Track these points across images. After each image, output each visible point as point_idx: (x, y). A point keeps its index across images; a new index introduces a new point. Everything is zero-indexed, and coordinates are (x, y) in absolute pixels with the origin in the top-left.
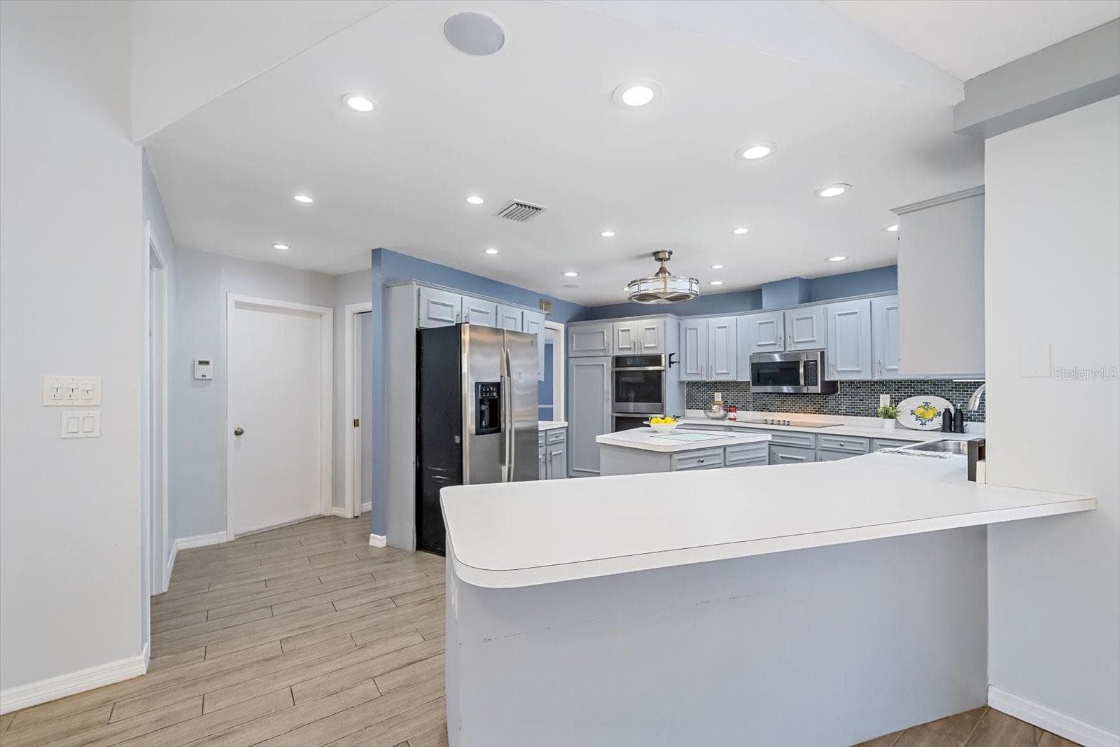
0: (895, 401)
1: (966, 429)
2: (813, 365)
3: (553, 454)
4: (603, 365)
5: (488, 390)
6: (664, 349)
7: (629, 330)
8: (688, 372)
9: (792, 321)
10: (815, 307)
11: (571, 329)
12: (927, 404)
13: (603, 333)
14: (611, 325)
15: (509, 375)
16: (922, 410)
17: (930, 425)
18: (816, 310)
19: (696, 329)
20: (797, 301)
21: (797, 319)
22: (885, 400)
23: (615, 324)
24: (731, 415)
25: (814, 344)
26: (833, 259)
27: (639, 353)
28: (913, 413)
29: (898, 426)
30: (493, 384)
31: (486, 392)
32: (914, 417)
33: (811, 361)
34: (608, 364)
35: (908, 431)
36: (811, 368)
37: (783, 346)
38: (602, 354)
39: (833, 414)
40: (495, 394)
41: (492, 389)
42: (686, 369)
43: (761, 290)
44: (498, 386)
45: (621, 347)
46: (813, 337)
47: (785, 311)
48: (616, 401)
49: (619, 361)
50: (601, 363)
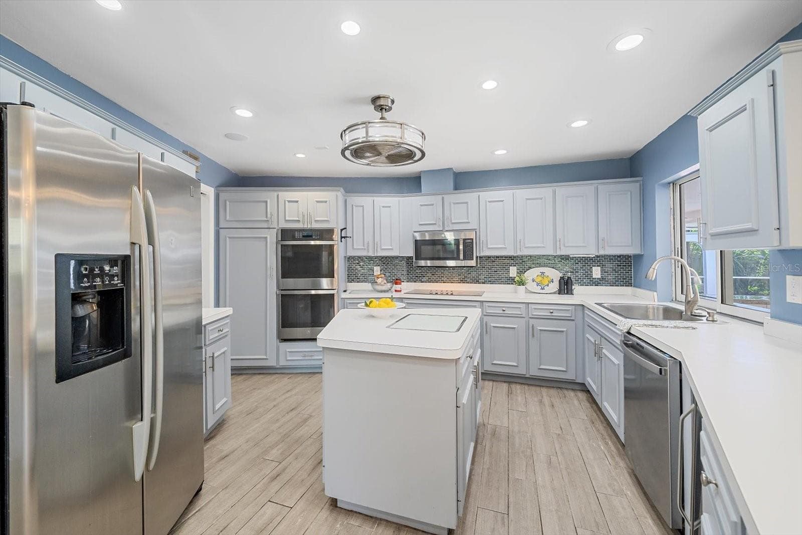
0: (521, 272)
1: (575, 292)
2: (470, 242)
3: (216, 355)
4: (266, 238)
5: (97, 271)
6: (335, 223)
7: (297, 202)
8: (355, 247)
9: (450, 204)
10: (467, 194)
11: (223, 196)
12: (543, 273)
13: (266, 202)
14: (276, 194)
15: (151, 242)
16: (540, 278)
17: (547, 290)
18: (470, 197)
19: (363, 206)
20: (452, 189)
21: (454, 204)
22: (513, 271)
23: (281, 194)
24: (398, 287)
25: (469, 225)
26: (497, 153)
27: (309, 226)
28: (533, 281)
29: (528, 291)
30: (113, 261)
31: (91, 276)
32: (535, 283)
33: (469, 239)
34: (272, 237)
35: (534, 294)
36: (469, 245)
37: (442, 226)
38: (265, 225)
39: (475, 283)
40: (116, 281)
41: (107, 268)
42: (353, 245)
43: (420, 177)
44: (124, 262)
45: (287, 219)
46: (468, 219)
47: (445, 196)
48: (283, 277)
49: (286, 234)
50: (266, 236)
